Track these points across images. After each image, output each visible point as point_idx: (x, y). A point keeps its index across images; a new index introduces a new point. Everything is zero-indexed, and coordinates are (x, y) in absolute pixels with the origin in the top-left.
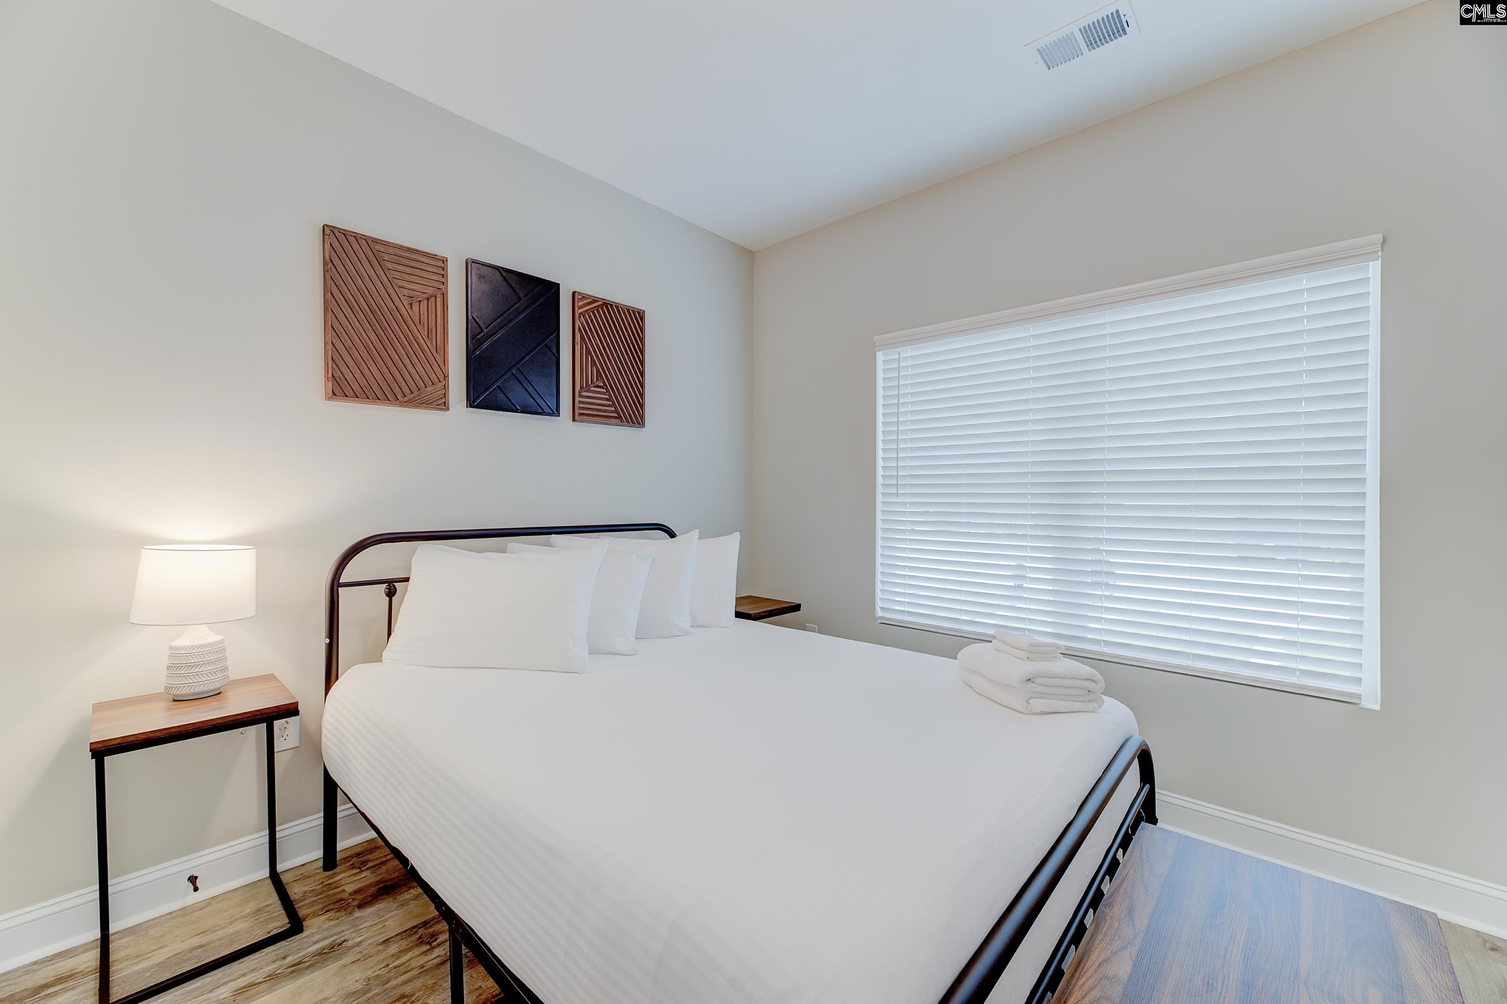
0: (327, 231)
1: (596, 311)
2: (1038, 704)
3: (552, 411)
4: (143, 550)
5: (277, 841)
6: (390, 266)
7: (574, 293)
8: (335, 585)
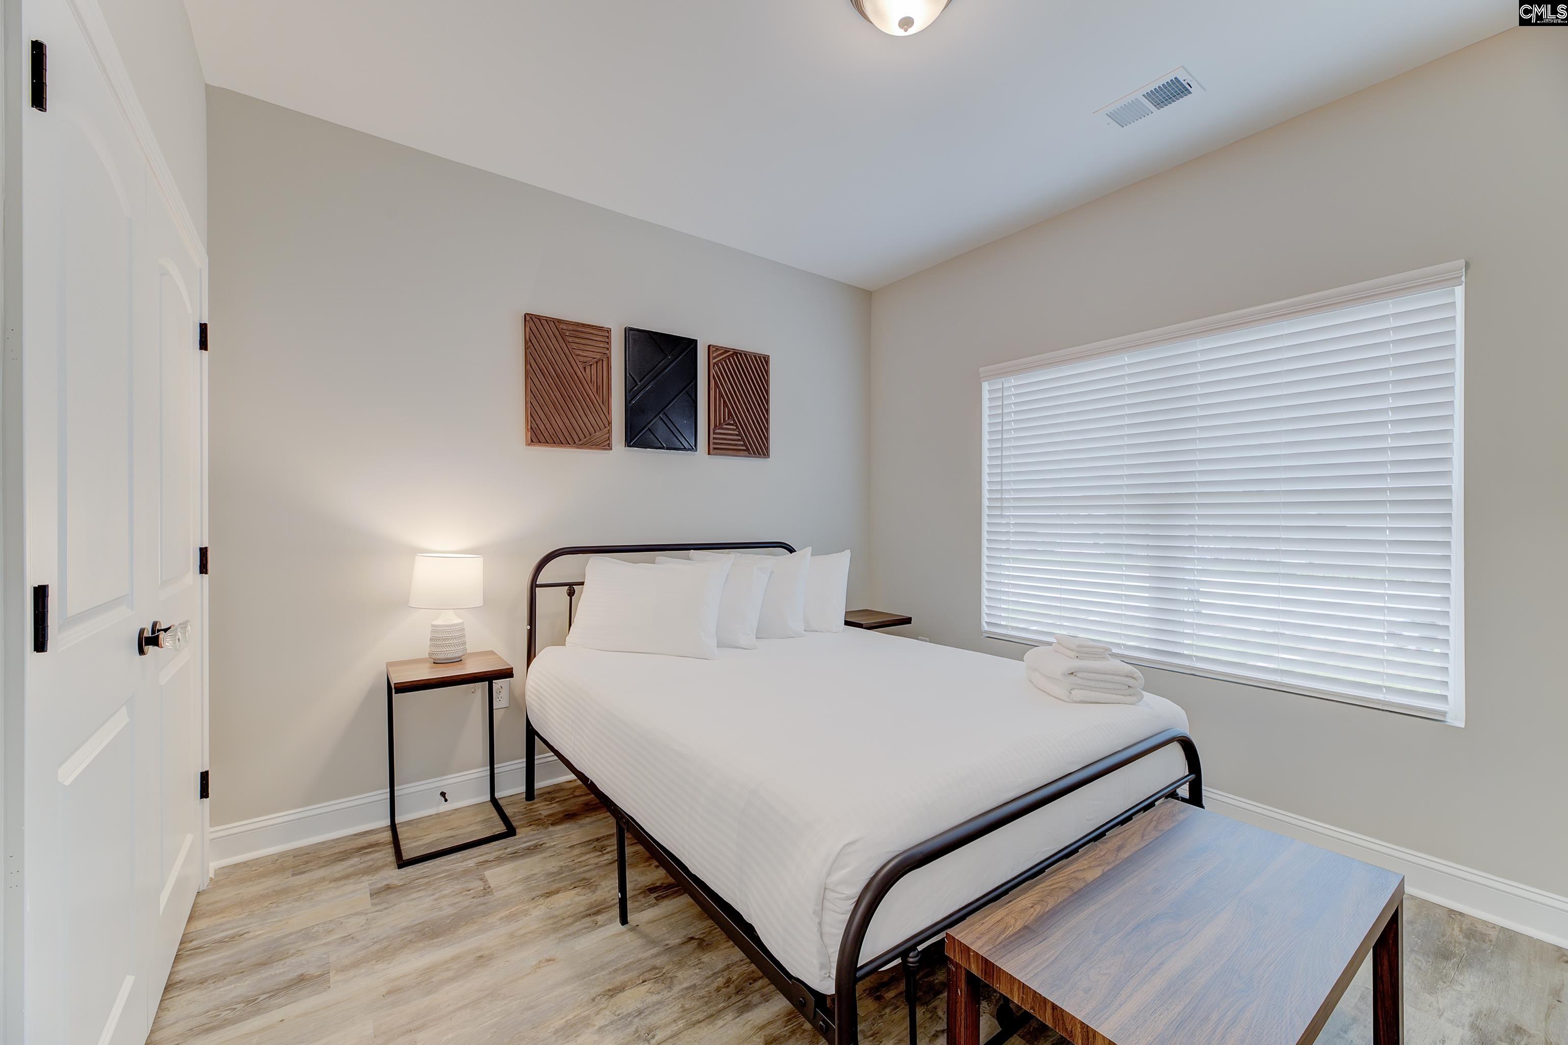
0: (528, 318)
1: (727, 360)
2: (1078, 694)
3: (691, 446)
4: (416, 556)
5: (495, 775)
6: (570, 340)
7: (709, 346)
8: (534, 586)
